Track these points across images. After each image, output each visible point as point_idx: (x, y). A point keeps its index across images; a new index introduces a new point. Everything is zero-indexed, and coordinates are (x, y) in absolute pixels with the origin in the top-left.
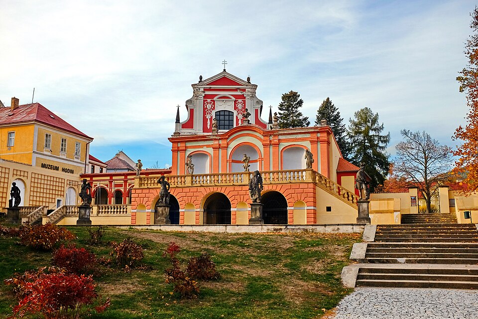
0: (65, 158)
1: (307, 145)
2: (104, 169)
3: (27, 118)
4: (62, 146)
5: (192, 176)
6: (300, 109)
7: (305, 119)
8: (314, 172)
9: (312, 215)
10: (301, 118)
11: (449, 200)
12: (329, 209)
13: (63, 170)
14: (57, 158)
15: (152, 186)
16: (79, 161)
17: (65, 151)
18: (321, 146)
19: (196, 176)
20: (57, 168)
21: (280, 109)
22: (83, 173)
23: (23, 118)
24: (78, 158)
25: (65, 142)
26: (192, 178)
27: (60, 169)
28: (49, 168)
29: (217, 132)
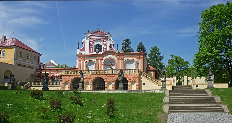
0: (29, 62)
1: (135, 59)
2: (45, 67)
3: (11, 45)
4: (28, 57)
5: (88, 71)
6: (130, 45)
7: (132, 49)
8: (139, 70)
9: (138, 86)
10: (130, 48)
11: (187, 80)
12: (144, 84)
13: (28, 67)
14: (25, 62)
15: (71, 74)
16: (35, 63)
17: (29, 59)
18: (141, 60)
19: (90, 71)
20: (25, 66)
21: (122, 45)
22: (37, 68)
23: (9, 44)
24: (35, 62)
25: (29, 55)
26: (88, 72)
27: (27, 66)
28: (22, 66)
29: (98, 53)
